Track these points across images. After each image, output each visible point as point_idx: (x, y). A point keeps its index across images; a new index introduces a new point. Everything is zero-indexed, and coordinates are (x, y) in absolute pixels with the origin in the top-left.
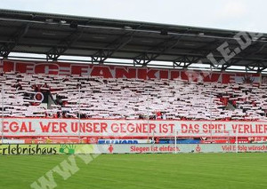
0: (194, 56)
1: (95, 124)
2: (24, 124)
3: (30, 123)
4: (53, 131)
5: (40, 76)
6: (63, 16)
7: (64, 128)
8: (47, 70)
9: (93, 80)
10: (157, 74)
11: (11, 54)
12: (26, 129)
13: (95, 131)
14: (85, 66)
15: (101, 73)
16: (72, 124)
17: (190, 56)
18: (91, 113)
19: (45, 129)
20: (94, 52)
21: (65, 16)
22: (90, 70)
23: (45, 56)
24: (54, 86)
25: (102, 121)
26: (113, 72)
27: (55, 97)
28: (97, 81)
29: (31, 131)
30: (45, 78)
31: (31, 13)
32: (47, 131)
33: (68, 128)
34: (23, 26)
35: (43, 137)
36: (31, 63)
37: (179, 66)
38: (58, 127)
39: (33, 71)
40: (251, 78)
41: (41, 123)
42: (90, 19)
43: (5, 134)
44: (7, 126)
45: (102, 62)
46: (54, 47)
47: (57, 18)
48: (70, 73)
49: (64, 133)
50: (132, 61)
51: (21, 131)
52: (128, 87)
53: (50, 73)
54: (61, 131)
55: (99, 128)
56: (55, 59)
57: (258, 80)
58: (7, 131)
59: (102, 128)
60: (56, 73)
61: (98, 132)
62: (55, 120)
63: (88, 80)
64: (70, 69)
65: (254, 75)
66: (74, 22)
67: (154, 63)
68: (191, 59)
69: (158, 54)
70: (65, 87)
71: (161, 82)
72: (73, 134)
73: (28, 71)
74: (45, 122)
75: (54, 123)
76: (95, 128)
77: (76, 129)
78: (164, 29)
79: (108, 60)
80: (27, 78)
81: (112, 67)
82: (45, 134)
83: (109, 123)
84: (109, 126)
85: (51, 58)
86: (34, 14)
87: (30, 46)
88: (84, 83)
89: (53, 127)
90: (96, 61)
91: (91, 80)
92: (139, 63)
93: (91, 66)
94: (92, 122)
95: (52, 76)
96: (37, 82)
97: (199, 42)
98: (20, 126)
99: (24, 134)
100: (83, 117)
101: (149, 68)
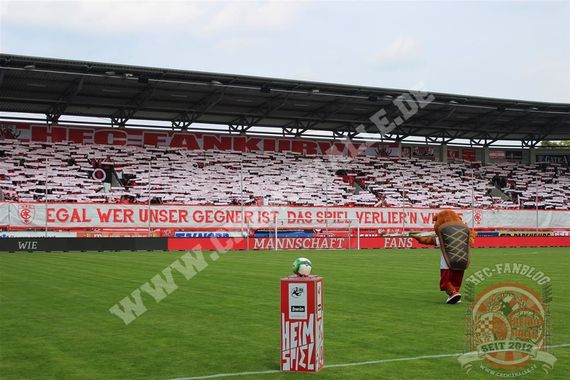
0: (309, 121)
1: (171, 211)
2: (75, 212)
3: (84, 210)
4: (115, 220)
5: (102, 147)
6: (128, 67)
7: (129, 216)
8: (111, 138)
9: (173, 152)
10: (260, 145)
11: (63, 118)
12: (78, 217)
13: (171, 221)
14: (163, 134)
15: (184, 143)
16: (141, 211)
17: (305, 120)
18: (168, 197)
19: (104, 218)
20: (176, 115)
21: (131, 67)
22: (169, 140)
23: (109, 120)
24: (120, 160)
25: (181, 208)
26: (200, 142)
27: (120, 176)
28: (179, 154)
29: (84, 220)
30: (108, 150)
31: (85, 63)
32: (107, 221)
33: (136, 217)
34: (75, 81)
35: (102, 229)
36: (89, 130)
37: (290, 133)
38: (121, 216)
39: (92, 141)
40: (388, 150)
41: (98, 210)
42: (165, 71)
43: (51, 225)
44: (53, 214)
45: (185, 128)
46: (120, 109)
47: (121, 70)
48: (142, 143)
49: (129, 224)
50: (226, 127)
51: (72, 221)
52: (219, 162)
53: (116, 143)
54: (125, 221)
55: (176, 216)
56: (122, 124)
57: (397, 152)
58: (53, 221)
59: (180, 216)
60: (123, 143)
61: (175, 221)
62: (118, 207)
63: (166, 152)
64: (142, 137)
65: (391, 145)
66: (144, 75)
67: (255, 130)
68: (305, 124)
69: (261, 118)
70: (135, 161)
71: (266, 154)
72: (141, 224)
73: (85, 141)
74: (104, 209)
75: (115, 211)
76: (171, 216)
77: (146, 218)
78: (266, 84)
79: (193, 125)
80: (84, 150)
81: (199, 135)
82: (105, 224)
83: (191, 210)
84: (190, 214)
85: (117, 123)
86: (90, 64)
87: (89, 106)
88: (160, 156)
89: (115, 216)
90: (178, 127)
91: (171, 152)
92: (236, 130)
93: (170, 133)
94: (168, 208)
95: (119, 147)
96: (98, 155)
97: (313, 101)
98: (70, 214)
99: (76, 224)
100: (157, 201)
101: (249, 136)
